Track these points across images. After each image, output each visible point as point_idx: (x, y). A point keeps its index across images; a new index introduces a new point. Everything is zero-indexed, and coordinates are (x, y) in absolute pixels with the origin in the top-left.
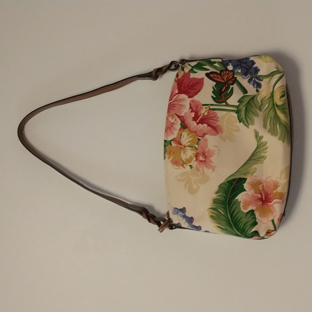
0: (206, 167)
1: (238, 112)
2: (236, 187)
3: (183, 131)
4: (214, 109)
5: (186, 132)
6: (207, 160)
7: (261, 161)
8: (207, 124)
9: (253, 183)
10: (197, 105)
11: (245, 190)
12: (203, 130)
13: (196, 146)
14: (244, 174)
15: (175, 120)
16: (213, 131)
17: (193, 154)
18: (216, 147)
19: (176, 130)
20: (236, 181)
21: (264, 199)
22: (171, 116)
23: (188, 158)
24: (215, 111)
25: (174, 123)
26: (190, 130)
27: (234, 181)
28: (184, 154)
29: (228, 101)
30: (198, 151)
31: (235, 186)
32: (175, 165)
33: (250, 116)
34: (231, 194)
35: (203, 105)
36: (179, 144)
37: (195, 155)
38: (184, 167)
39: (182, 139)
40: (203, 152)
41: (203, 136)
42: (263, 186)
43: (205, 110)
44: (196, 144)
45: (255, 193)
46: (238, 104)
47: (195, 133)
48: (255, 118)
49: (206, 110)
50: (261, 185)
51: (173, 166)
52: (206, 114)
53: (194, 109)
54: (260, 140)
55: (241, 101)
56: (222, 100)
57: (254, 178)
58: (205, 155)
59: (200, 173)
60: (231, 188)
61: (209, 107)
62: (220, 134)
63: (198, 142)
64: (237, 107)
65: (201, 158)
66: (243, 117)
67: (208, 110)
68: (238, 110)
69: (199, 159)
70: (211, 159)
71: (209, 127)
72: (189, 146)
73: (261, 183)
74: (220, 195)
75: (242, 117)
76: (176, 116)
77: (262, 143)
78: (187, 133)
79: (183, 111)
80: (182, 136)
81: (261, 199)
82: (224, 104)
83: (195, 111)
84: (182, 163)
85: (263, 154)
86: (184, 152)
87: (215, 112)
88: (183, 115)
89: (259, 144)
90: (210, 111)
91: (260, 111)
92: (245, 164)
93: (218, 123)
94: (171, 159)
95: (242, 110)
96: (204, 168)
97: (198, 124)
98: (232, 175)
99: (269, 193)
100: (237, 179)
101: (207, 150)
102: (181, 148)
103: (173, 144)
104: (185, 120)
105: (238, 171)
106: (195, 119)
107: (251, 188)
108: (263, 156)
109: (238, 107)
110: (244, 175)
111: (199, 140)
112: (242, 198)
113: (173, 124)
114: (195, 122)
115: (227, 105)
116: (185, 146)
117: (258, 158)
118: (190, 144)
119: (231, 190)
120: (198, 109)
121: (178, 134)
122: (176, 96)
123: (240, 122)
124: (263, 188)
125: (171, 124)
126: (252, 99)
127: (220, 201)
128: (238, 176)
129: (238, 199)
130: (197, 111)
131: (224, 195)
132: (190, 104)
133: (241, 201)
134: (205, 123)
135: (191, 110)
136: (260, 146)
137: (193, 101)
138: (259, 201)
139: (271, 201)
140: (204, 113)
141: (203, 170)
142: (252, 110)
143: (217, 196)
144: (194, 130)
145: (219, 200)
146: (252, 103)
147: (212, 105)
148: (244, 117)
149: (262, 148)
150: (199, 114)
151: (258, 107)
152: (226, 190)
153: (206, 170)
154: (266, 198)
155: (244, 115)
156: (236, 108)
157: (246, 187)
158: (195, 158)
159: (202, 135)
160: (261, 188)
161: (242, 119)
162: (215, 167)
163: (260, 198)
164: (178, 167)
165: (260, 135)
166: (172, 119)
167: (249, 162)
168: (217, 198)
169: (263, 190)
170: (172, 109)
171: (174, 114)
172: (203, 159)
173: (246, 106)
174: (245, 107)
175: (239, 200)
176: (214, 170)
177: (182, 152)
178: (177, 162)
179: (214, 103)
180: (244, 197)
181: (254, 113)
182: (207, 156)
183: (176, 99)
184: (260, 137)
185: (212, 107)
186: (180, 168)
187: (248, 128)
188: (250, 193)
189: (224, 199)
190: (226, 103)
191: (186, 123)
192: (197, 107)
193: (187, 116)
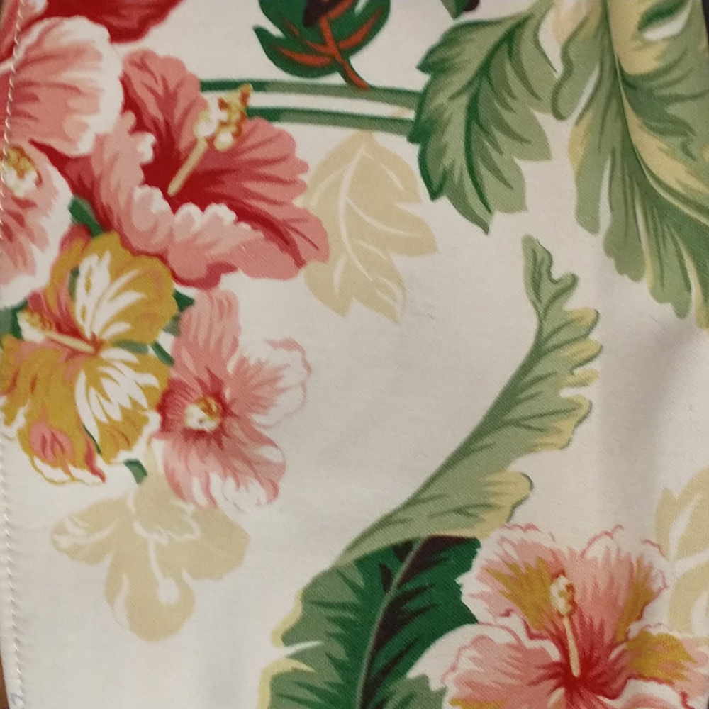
0: (228, 469)
1: (421, 132)
2: (409, 596)
3: (84, 252)
4: (273, 114)
5: (100, 257)
6: (235, 428)
7: (559, 432)
8: (231, 207)
9: (513, 567)
10: (166, 87)
11: (471, 619)
12: (209, 246)
13: (166, 341)
14: (459, 511)
15: (39, 182)
16: (273, 248)
17: (147, 390)
18: (289, 345)
19: (43, 244)
20: (412, 554)
21: (576, 671)
22: (14, 155)
23: (117, 416)
24: (277, 126)
25: (34, 198)
26: (125, 243)
27: (401, 558)
28: (93, 391)
29: (362, 63)
30: (174, 374)
31: (409, 587)
32: (44, 458)
33: (494, 154)
34: (379, 644)
35: (208, 86)
36: (60, 330)
37: (157, 398)
38: (95, 472)
39: (83, 300)
40: (205, 377)
41: (210, 279)
42: (570, 588)
43: (216, 114)
44: (168, 330)
45: (532, 636)
46: (419, 81)
47: (156, 263)
48: (528, 168)
49: (224, 115)
50: (562, 582)
51: (33, 463)
52: (225, 140)
53: (153, 109)
54: (557, 303)
55: (443, 61)
56: (319, 54)
57: (517, 535)
58: (218, 396)
59: (190, 508)
60: (384, 605)
61: (244, 98)
62: (312, 267)
63: (176, 319)
64: (415, 101)
65: (195, 416)
66: (452, 166)
67: (236, 116)
68: (423, 117)
69: (181, 420)
70: (258, 419)
71: (245, 226)
72: (123, 343)
73: (563, 573)
74: (314, 651)
75: (446, 162)
76: (42, 160)
77: (567, 324)
78: (107, 256)
79: (84, 127)
80: (81, 282)
81: (560, 673)
82: (336, 79)
83: (155, 122)
84: (81, 448)
85: (566, 393)
86: (94, 382)
87: (280, 134)
88: (84, 146)
89: (548, 329)
90: (248, 125)
91: (559, 116)
92: (465, 451)
93: (298, 202)
94: (21, 420)
95: (449, 121)
96: (215, 478)
97: (175, 203)
98: (386, 522)
99: (607, 638)
100: (416, 548)
101: (231, 367)
102: (75, 353)
103: (32, 331)
104: (95, 183)
105: (426, 495)
106: (157, 174)
107: (507, 604)
108: (569, 401)
109: (420, 99)
110: (461, 518)
111: (184, 303)
112: (453, 668)
113: (25, 204)
114: (157, 193)
115: (356, 86)
116: (97, 344)
117: (542, 416)
118: (129, 333)
119: (379, 617)
120: (178, 114)
121: (56, 269)
122: (37, 29)
123: (434, 195)
124: (572, 602)
125: (15, 208)
126: (505, 46)
127: (311, 689)
128: (422, 528)
129: (424, 679)
130: (167, 124)
131: (340, 652)
132: (126, 83)
133: (443, 692)
134: (218, 199)
135: (131, 118)
136: (554, 341)
137: (141, 63)
138: (553, 682)
139: (615, 686)
140: (211, 140)
141: (207, 489)
142: (507, 116)
143: (296, 656)
144: (155, 244)
145: (301, 685)
146: (508, 68)
147: (260, 86)
148: (461, 161)
149: (567, 352)
150: (183, 144)
151: (546, 94)
152: (348, 615)
153: (222, 486)
154: (586, 663)
155: (462, 151)
156: (409, 107)
157: (472, 596)
158: (155, 419)
159: (201, 272)
160: (561, 605)
161: (446, 176)
162: (281, 468)
163: (556, 664)
164: (67, 472)
165: (557, 273)
166: (21, 174)
167: (487, 440)
168: (296, 671)
169: (570, 615)
170: (16, 113)
171: (33, 143)
172: (210, 425)
173: (472, 90)
174: (464, 100)
175: (435, 686)
176: (274, 491)
177: (82, 379)
178: (54, 438)
179: (272, 72)
180: (466, 665)
181: (520, 139)
182: (233, 401)
183: (33, 54)
184: (559, 287)
185: (259, 100)
186: (73, 479)
187: (485, 228)
188: (502, 638)
189: (336, 677)
190: (345, 76)
191: (104, 196)
192: (168, 100)
193: (107, 156)
